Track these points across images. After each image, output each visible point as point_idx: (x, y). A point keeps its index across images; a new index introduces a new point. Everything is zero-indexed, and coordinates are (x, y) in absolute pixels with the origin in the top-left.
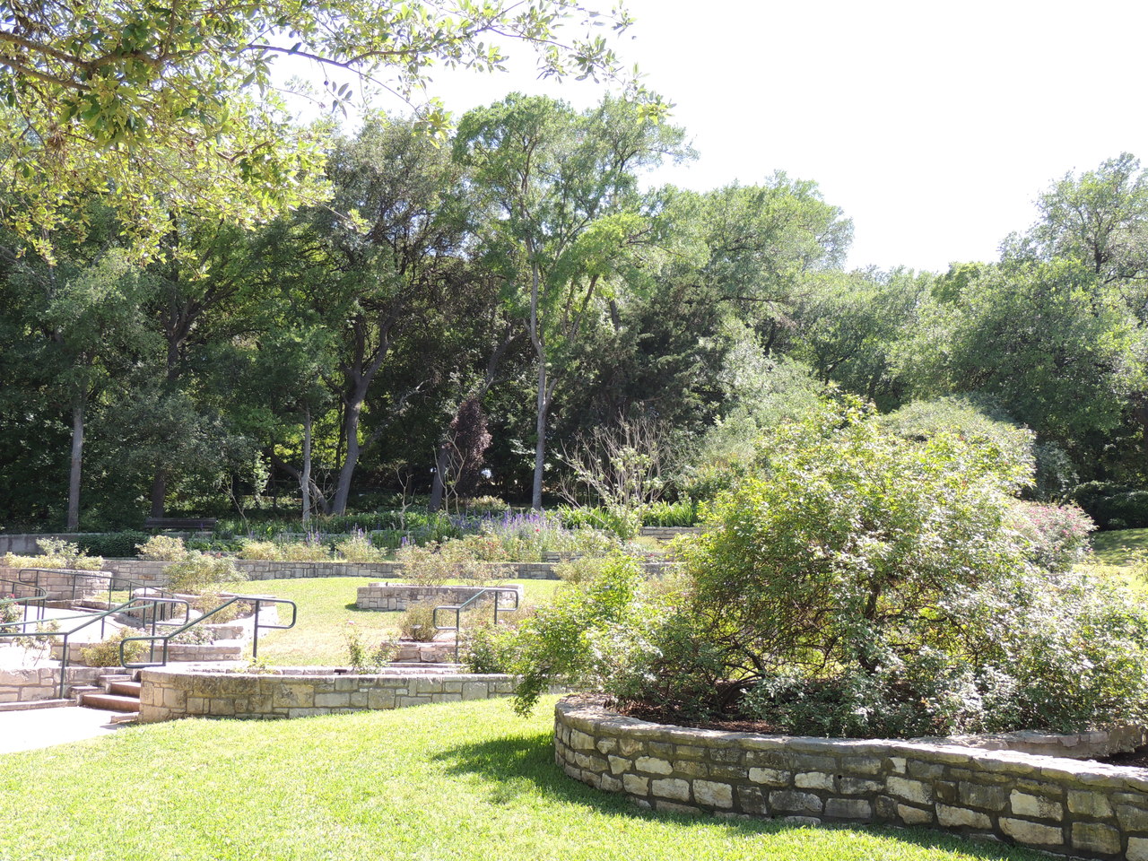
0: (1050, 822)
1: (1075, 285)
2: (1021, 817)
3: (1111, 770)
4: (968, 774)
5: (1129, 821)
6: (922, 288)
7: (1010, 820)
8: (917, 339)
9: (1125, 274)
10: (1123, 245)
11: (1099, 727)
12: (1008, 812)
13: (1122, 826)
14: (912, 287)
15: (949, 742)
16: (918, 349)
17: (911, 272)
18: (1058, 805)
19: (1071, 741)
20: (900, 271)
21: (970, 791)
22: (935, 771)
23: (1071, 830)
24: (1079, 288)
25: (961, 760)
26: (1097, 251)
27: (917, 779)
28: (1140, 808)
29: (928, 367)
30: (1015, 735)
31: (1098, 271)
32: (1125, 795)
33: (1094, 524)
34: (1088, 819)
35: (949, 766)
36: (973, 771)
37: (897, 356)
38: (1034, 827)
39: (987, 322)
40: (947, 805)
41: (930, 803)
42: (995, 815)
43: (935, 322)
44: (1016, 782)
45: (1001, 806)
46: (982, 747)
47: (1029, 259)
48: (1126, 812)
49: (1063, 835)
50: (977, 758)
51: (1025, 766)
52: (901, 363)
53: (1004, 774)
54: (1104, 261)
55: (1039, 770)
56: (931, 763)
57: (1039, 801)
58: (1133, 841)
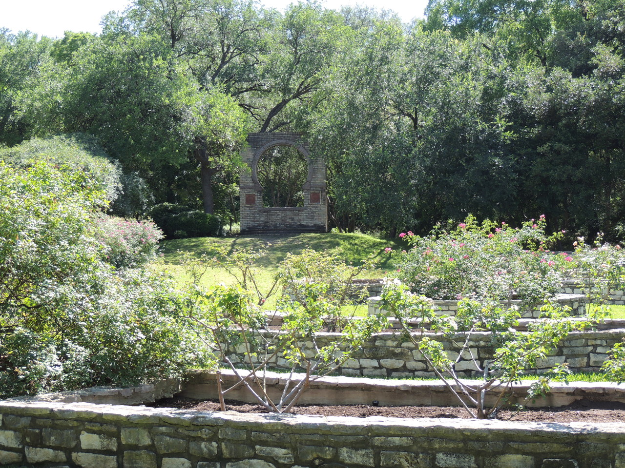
0: (108, 452)
1: (157, 56)
2: (88, 451)
3: (151, 411)
4: (49, 422)
5: (163, 447)
6: (42, 51)
7: (80, 454)
8: (37, 89)
9: (191, 51)
10: (191, 29)
11: (149, 380)
12: (78, 448)
13: (158, 451)
14: (35, 49)
15: (36, 400)
16: (38, 97)
17: (35, 36)
18: (114, 439)
19: (127, 392)
20: (26, 35)
21: (51, 434)
22: (24, 421)
23: (123, 457)
24: (160, 58)
25: (44, 412)
26: (172, 32)
27: (10, 429)
28: (170, 437)
29: (46, 112)
30: (87, 391)
31: (173, 46)
32: (161, 428)
33: (163, 234)
34: (135, 448)
35: (34, 417)
36: (53, 420)
37: (21, 102)
38: (97, 457)
39: (90, 79)
40: (33, 447)
41: (20, 447)
42: (68, 451)
43: (52, 76)
44: (84, 425)
45: (73, 444)
46: (62, 401)
47: (124, 33)
48: (161, 440)
49: (118, 461)
50: (56, 410)
51: (91, 413)
52: (25, 108)
53: (76, 420)
54: (178, 40)
55: (101, 415)
56: (22, 416)
57: (101, 438)
58: (165, 460)
